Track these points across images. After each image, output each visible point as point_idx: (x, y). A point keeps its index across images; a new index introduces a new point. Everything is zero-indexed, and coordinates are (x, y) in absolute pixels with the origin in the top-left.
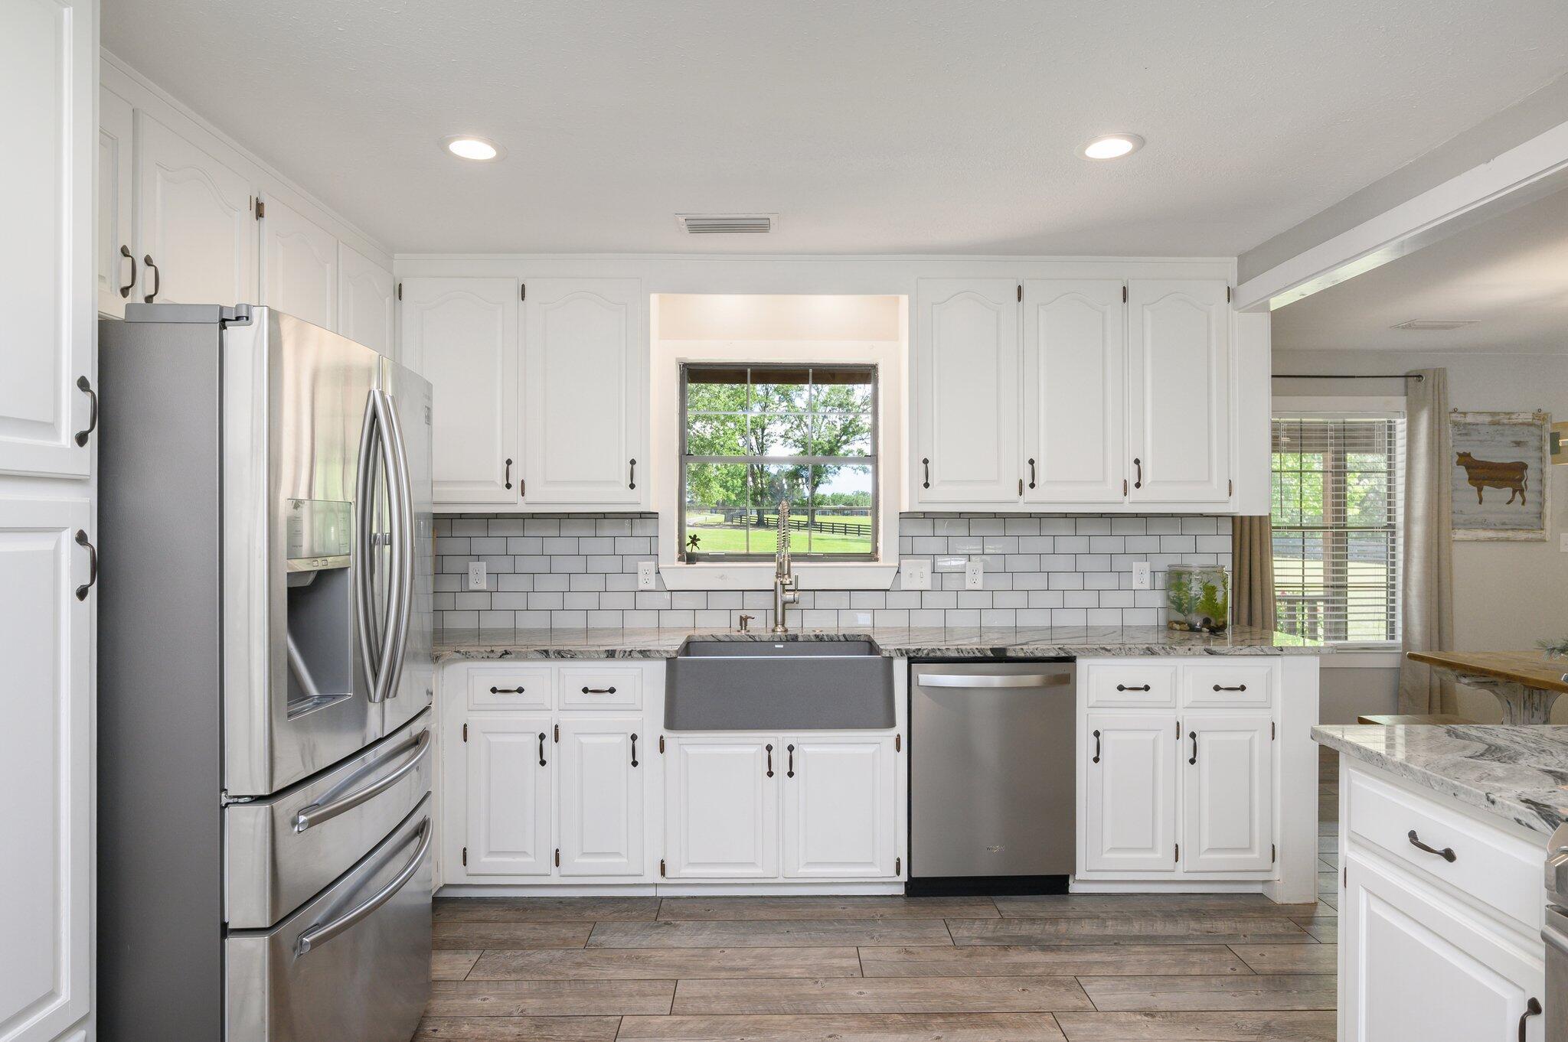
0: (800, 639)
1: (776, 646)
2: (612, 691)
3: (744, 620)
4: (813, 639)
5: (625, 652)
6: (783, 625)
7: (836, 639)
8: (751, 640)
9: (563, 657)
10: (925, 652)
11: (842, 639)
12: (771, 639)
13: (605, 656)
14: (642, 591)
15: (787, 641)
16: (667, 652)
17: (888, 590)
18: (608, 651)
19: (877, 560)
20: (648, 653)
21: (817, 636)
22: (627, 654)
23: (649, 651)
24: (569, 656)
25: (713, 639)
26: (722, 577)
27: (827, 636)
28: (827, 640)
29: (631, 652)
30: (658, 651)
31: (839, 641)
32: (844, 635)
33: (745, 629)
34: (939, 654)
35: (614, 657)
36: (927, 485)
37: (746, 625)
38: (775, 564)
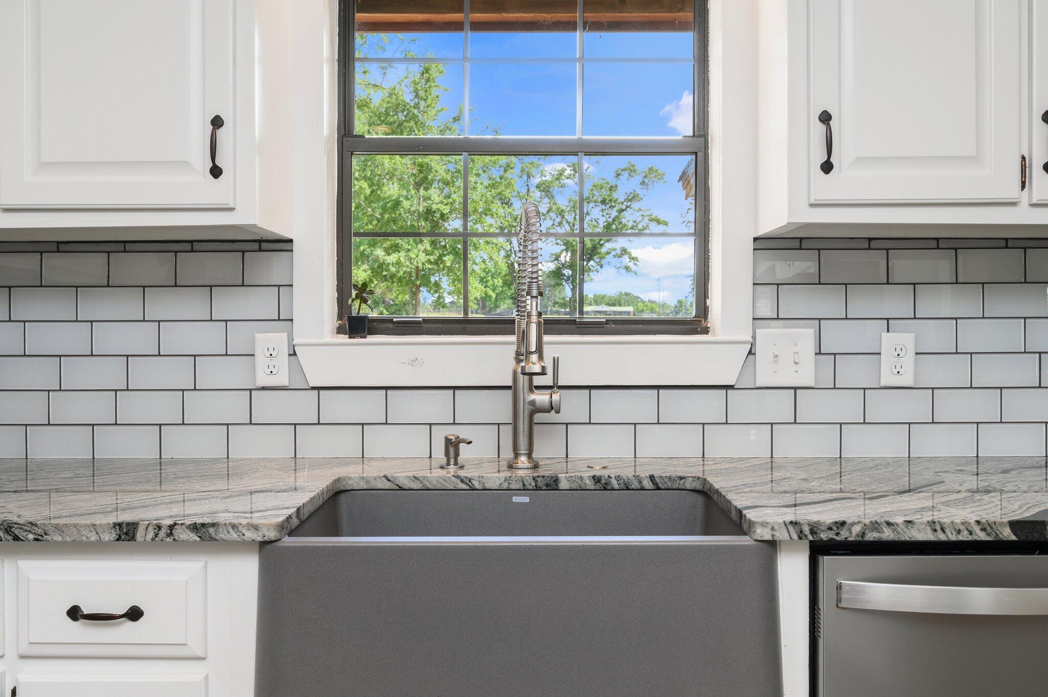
0: (564, 484)
1: (516, 499)
2: (134, 614)
3: (452, 446)
4: (590, 484)
5: (159, 527)
6: (529, 455)
7: (635, 485)
8: (464, 486)
9: (16, 538)
10: (856, 529)
11: (647, 484)
12: (505, 486)
13: (114, 536)
14: (263, 388)
15: (537, 488)
16: (256, 528)
17: (731, 387)
18: (120, 525)
19: (706, 331)
20: (211, 530)
21: (597, 479)
22: (162, 534)
23: (213, 525)
24: (31, 536)
25: (387, 485)
26: (414, 361)
27: (618, 478)
28: (616, 487)
29: (171, 527)
30: (234, 526)
31: (643, 489)
32: (652, 478)
33: (456, 463)
34: (887, 535)
35: (133, 538)
36: (827, 167)
37: (457, 454)
38: (513, 338)
